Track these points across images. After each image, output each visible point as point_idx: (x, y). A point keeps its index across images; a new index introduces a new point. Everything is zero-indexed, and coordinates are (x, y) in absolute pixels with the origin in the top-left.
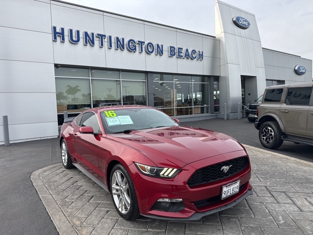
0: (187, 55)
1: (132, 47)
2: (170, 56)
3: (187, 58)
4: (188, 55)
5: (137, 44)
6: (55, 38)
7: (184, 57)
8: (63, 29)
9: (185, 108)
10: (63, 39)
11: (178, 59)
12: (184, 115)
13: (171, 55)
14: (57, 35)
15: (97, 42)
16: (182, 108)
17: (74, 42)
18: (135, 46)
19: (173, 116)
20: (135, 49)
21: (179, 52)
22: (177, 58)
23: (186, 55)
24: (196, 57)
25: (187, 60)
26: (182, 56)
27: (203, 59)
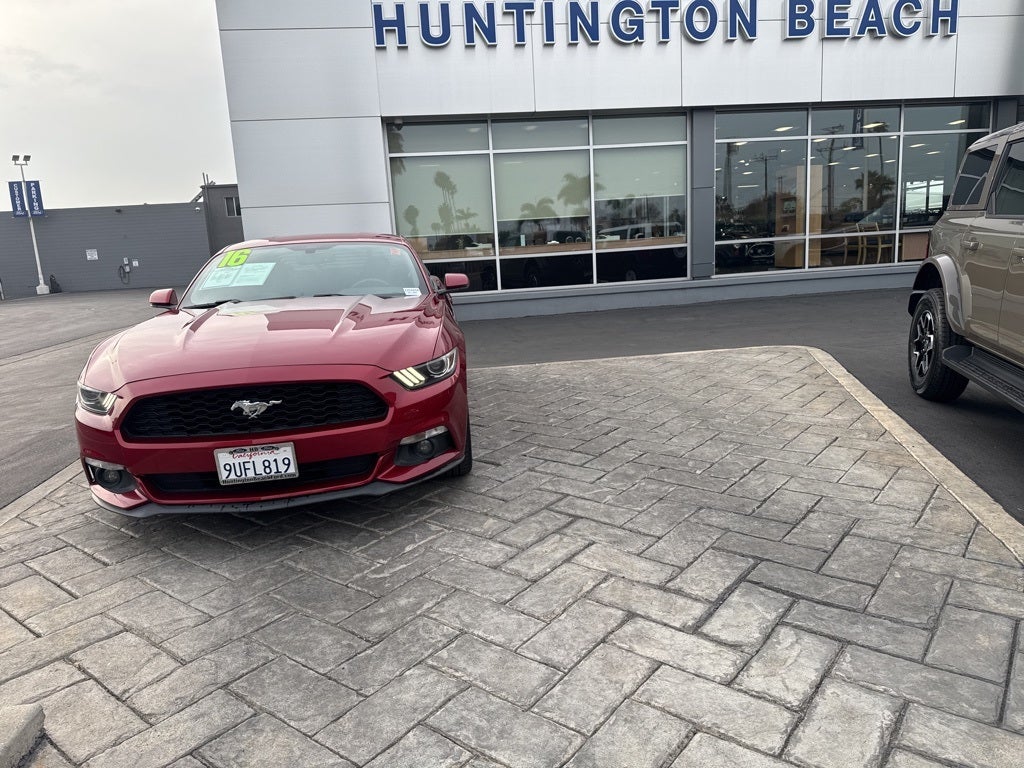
0: (872, 23)
1: (627, 29)
2: (787, 40)
3: (875, 37)
4: (879, 22)
5: (650, 11)
6: (380, 39)
7: (854, 32)
8: (400, 9)
9: (867, 237)
10: (402, 39)
11: (826, 44)
12: (860, 264)
13: (793, 31)
14: (384, 28)
15: (505, 30)
16: (857, 237)
17: (436, 43)
18: (640, 24)
19: (800, 268)
20: (640, 33)
21: (831, 16)
22: (824, 39)
23: (865, 23)
24: (917, 25)
25: (876, 42)
26: (847, 31)
27: (953, 29)
